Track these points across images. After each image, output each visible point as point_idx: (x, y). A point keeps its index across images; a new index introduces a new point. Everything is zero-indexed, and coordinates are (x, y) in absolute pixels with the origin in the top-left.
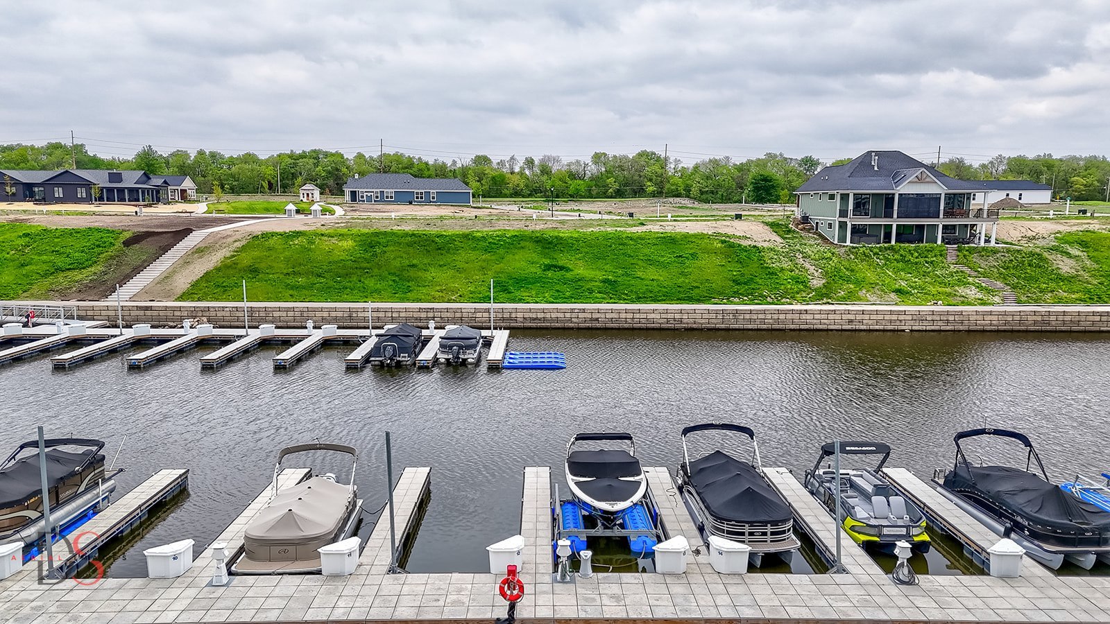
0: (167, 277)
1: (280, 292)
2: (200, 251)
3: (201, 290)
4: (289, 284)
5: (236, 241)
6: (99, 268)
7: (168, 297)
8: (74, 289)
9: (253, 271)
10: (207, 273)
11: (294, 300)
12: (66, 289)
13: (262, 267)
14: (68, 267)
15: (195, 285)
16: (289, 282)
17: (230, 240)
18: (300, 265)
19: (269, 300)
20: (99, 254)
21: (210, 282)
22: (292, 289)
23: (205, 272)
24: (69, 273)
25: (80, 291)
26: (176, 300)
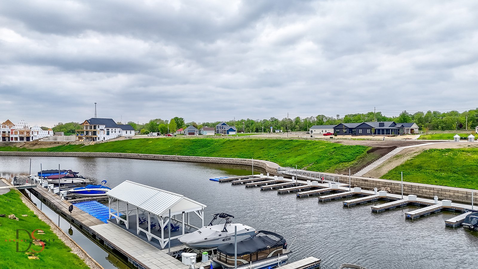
0: (379, 168)
1: (430, 179)
2: (397, 157)
3: (392, 174)
4: (436, 176)
5: (415, 153)
6: (355, 162)
7: (377, 176)
8: (344, 170)
9: (419, 168)
10: (397, 167)
11: (436, 184)
12: (341, 169)
13: (424, 166)
14: (344, 161)
15: (390, 172)
16: (436, 174)
17: (413, 152)
18: (445, 166)
19: (423, 182)
20: (357, 156)
21: (397, 171)
22: (437, 178)
23: (396, 166)
24: (344, 163)
25: (346, 171)
26: (380, 178)
